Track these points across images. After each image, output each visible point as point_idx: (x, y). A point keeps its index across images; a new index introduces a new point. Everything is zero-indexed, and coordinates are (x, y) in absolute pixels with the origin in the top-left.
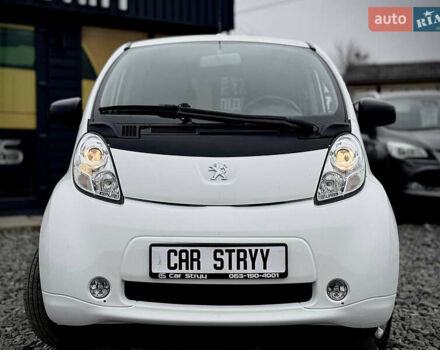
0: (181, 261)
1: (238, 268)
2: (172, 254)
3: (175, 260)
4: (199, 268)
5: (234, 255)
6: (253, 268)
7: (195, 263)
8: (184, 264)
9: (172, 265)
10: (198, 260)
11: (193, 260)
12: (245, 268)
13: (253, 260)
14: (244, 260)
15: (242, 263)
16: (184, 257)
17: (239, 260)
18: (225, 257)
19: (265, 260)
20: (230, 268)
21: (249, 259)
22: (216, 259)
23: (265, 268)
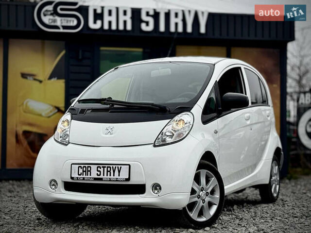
0: (83, 171)
1: (107, 175)
2: (80, 168)
3: (81, 171)
4: (90, 175)
5: (106, 169)
6: (114, 176)
7: (89, 172)
8: (84, 173)
9: (80, 173)
10: (90, 171)
11: (88, 171)
12: (110, 175)
13: (114, 172)
14: (110, 171)
15: (109, 173)
16: (84, 170)
17: (108, 171)
18: (102, 170)
19: (119, 172)
20: (104, 175)
21: (112, 171)
22: (98, 171)
23: (119, 176)
